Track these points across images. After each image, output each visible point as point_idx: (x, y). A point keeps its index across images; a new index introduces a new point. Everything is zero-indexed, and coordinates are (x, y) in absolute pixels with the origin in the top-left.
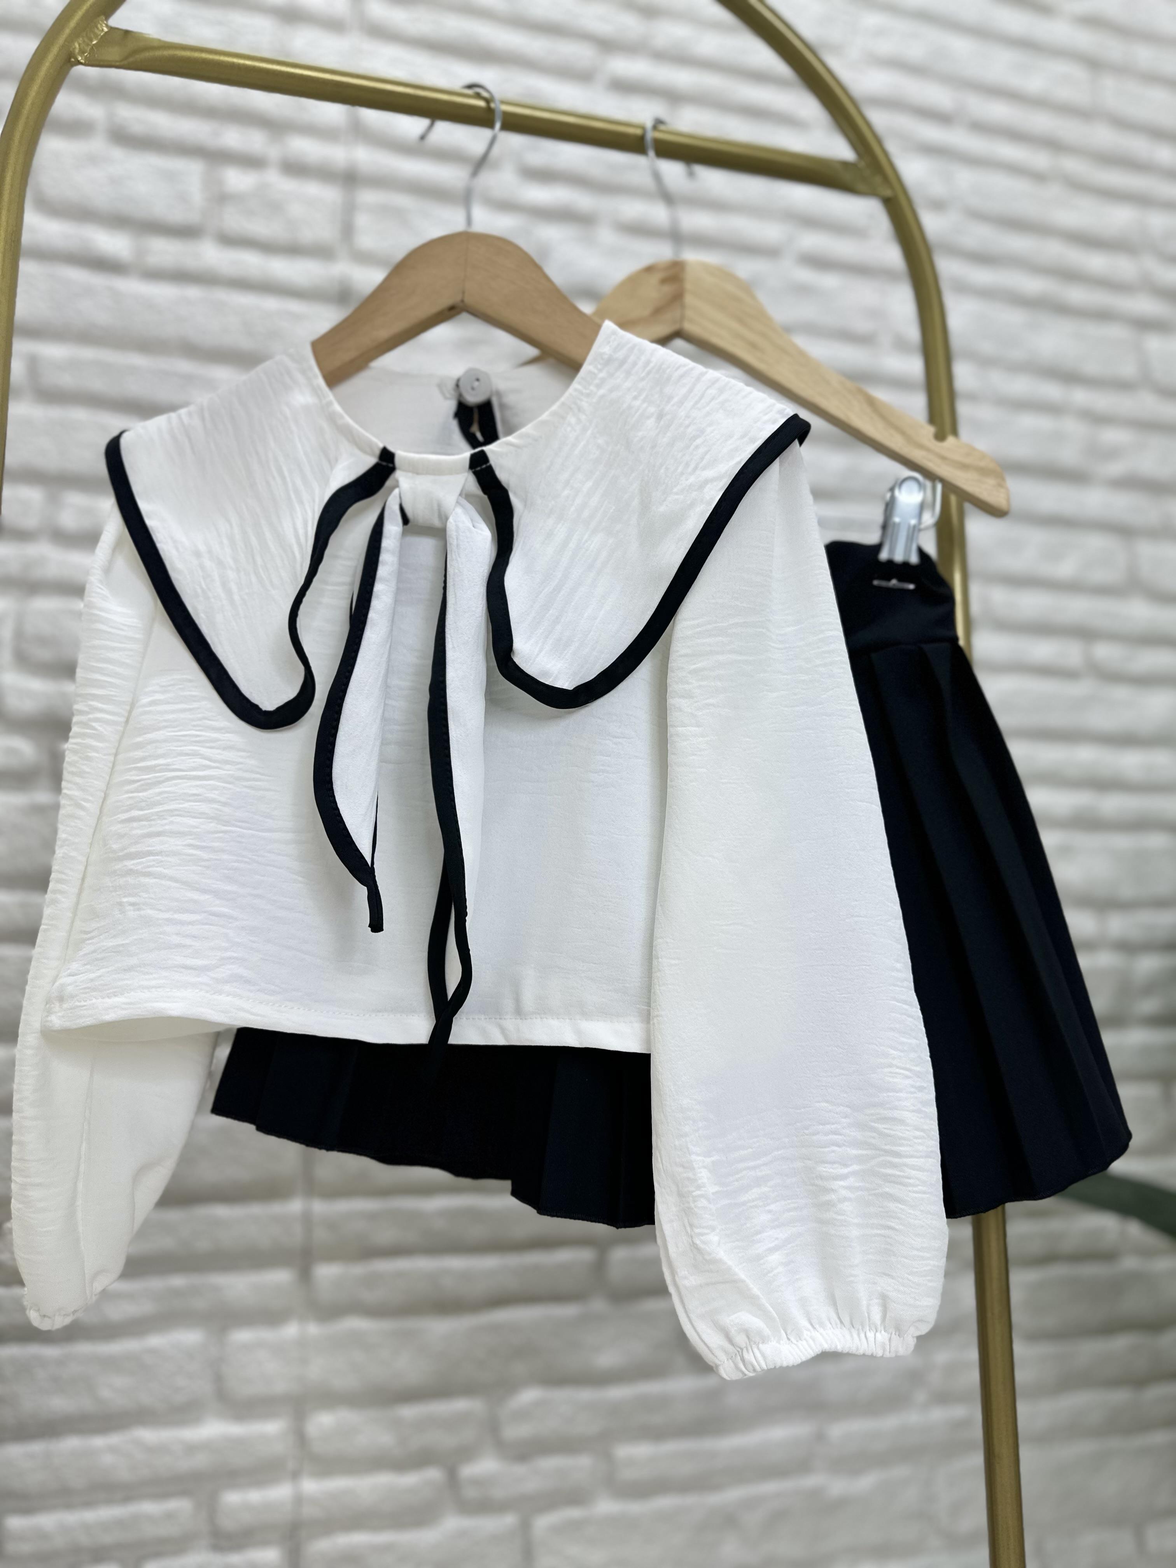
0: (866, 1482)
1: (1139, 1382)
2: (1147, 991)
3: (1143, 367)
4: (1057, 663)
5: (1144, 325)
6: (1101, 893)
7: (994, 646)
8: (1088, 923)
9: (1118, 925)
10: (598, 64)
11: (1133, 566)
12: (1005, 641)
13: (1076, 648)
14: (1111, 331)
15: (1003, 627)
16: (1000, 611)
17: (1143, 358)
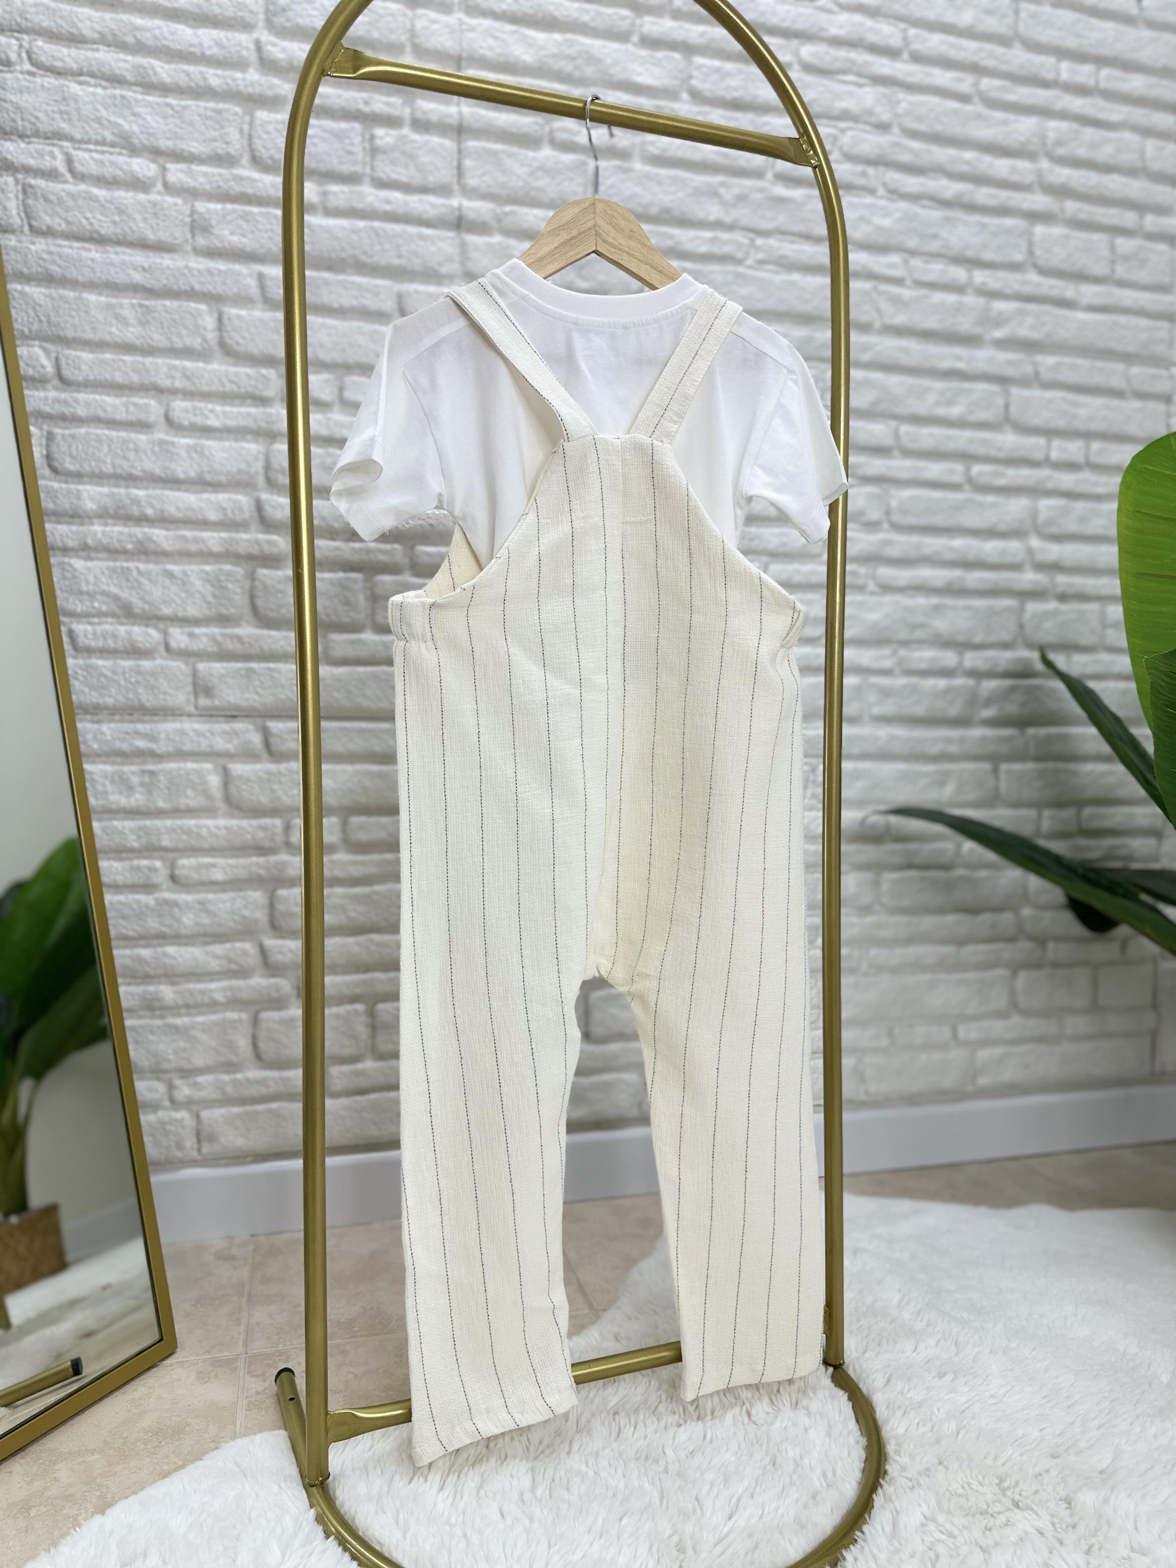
1: (961, 942)
2: (988, 702)
3: (1031, 252)
4: (944, 478)
5: (1034, 217)
6: (961, 638)
7: (900, 466)
8: (949, 658)
9: (971, 659)
10: (633, 24)
11: (1007, 406)
12: (908, 463)
13: (959, 467)
14: (1009, 222)
15: (908, 453)
16: (905, 441)
17: (1031, 243)
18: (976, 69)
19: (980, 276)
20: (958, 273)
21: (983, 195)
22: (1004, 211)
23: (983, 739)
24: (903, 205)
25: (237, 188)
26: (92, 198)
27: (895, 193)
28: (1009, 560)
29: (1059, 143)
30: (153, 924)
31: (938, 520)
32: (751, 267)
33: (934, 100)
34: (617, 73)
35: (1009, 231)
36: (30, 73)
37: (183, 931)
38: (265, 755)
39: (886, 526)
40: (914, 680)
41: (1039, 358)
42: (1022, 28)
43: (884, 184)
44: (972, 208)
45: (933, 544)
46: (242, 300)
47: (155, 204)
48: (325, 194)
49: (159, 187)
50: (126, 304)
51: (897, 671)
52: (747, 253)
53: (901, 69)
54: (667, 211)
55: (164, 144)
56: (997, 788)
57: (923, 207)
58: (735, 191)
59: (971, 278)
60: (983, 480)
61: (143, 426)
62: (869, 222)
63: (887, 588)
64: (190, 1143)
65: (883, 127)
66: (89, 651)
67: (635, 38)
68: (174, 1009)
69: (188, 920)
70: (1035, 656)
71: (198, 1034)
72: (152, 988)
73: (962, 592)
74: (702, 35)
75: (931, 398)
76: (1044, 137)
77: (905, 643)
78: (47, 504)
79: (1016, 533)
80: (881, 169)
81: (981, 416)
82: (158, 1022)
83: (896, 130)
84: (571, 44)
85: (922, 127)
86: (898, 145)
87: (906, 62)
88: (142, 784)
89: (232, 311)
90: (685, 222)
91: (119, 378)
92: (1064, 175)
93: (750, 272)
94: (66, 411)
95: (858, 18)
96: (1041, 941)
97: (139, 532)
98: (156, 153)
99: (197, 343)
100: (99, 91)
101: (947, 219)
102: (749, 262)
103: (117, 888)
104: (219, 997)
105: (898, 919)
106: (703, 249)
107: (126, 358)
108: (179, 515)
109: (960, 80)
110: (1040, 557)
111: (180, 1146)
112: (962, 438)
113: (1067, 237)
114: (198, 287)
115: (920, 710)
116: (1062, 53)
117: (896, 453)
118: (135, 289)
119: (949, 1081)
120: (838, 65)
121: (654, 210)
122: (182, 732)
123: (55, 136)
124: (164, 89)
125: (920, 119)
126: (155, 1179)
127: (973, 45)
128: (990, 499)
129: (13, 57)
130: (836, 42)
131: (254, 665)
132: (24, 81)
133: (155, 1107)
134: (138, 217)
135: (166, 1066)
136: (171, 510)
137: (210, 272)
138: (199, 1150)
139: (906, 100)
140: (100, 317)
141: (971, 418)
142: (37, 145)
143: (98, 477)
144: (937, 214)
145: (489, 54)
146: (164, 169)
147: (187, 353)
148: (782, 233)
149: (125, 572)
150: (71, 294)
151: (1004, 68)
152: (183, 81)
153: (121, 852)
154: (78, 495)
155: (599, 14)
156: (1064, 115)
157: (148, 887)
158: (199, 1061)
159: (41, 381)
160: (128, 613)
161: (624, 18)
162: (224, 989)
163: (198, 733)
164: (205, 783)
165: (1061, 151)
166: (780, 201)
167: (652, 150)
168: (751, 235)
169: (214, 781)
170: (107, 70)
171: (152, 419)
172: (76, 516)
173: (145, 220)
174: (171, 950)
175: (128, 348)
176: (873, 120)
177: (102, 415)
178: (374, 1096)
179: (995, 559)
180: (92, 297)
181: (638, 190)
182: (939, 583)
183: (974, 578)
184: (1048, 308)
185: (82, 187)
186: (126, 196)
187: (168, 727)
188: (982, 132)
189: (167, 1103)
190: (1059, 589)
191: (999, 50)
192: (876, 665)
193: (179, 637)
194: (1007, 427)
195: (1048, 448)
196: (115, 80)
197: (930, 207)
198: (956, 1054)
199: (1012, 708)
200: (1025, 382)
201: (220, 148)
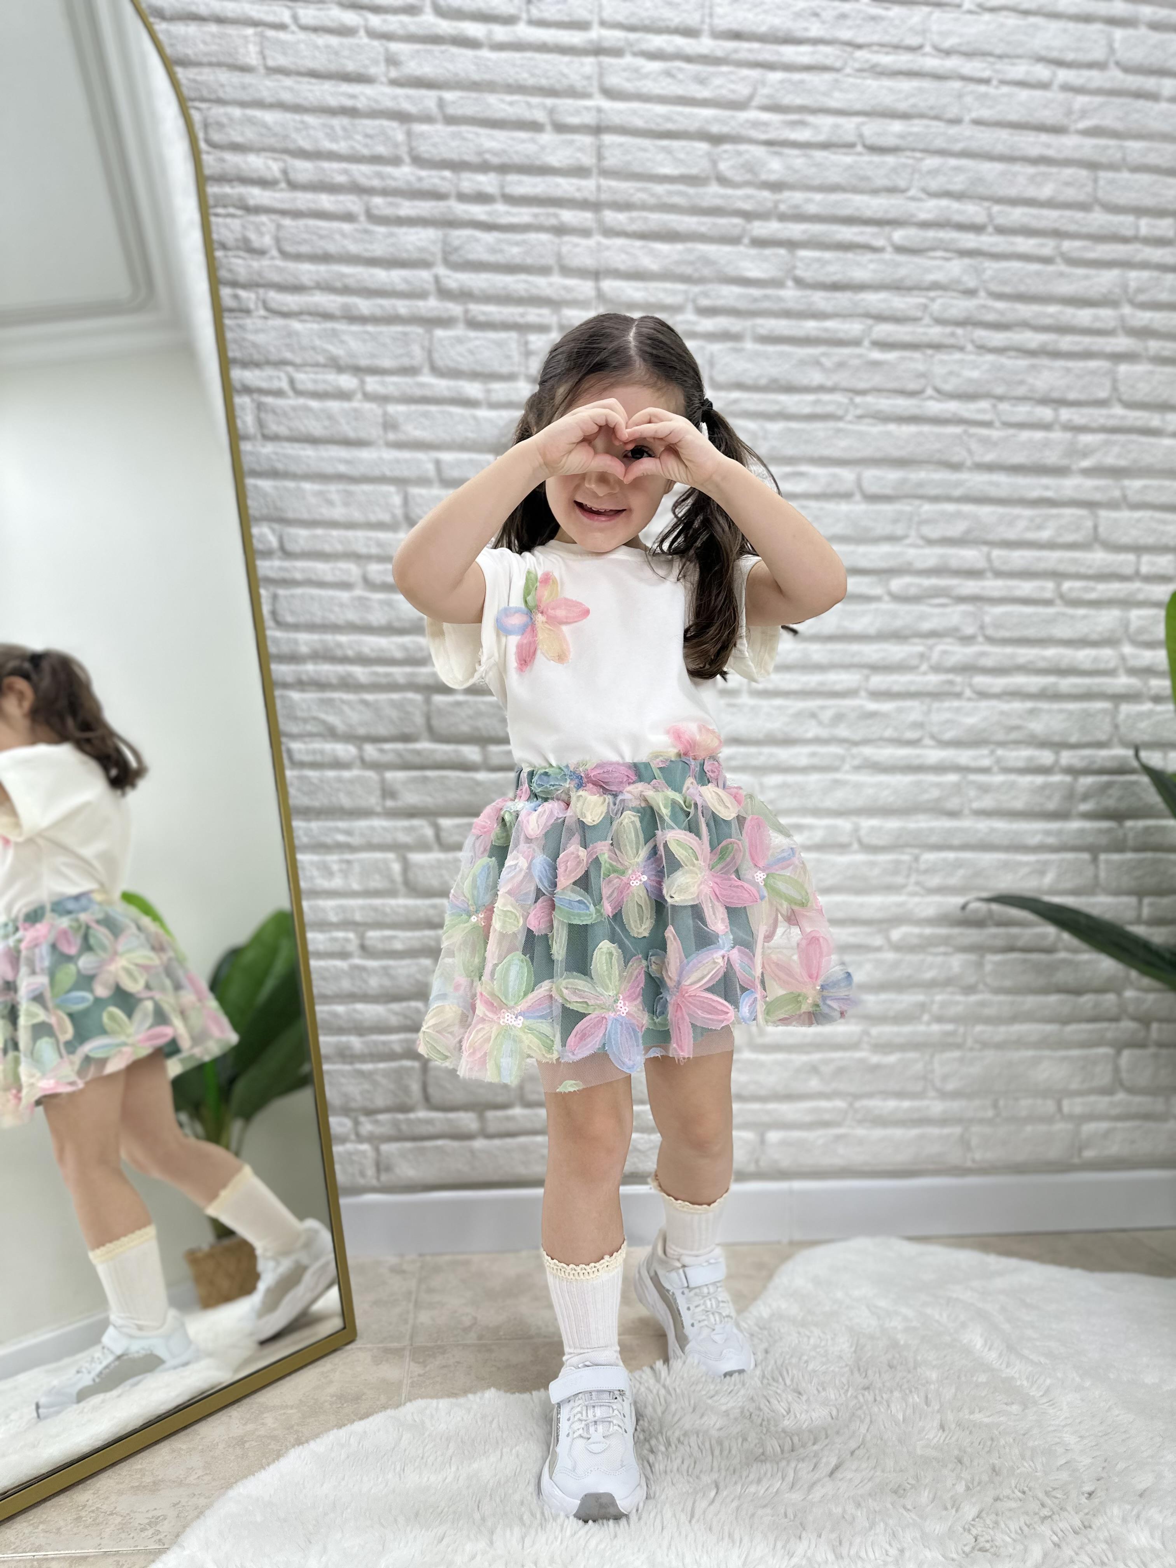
0: (892, 1059)
1: (1065, 1021)
2: (1085, 797)
3: (1115, 389)
4: (1036, 595)
5: (1118, 357)
6: (1057, 739)
7: (992, 586)
8: (1046, 757)
9: (1067, 757)
10: (744, 230)
11: (1096, 527)
12: (1000, 583)
13: (1050, 585)
14: (1093, 364)
15: (999, 574)
16: (997, 564)
17: (1115, 381)
18: (1058, 234)
19: (1065, 414)
20: (1046, 413)
21: (1066, 342)
22: (1088, 355)
23: (1082, 831)
24: (990, 358)
25: (418, 392)
26: (308, 409)
27: (983, 348)
28: (1102, 666)
29: (1139, 290)
30: (346, 985)
31: (1031, 633)
32: (850, 422)
33: (1016, 265)
34: (731, 271)
35: (1093, 373)
36: (265, 318)
37: (370, 992)
38: (436, 846)
39: (980, 639)
40: (1012, 777)
41: (1127, 482)
42: (1101, 194)
43: (973, 341)
44: (1056, 354)
45: (1026, 654)
46: (423, 481)
47: (355, 410)
48: (488, 391)
49: (359, 396)
50: (333, 490)
51: (995, 769)
52: (847, 411)
53: (987, 241)
54: (774, 381)
55: (363, 362)
56: (1096, 877)
57: (1010, 357)
58: (836, 359)
59: (1057, 416)
60: (1074, 595)
61: (346, 586)
62: (958, 375)
63: (983, 695)
64: (371, 1172)
65: (971, 293)
66: (302, 765)
67: (746, 241)
68: (362, 1058)
69: (374, 983)
70: (1130, 753)
71: (379, 1078)
72: (344, 1039)
73: (1057, 696)
74: (804, 232)
75: (1021, 524)
76: (1125, 287)
77: (1002, 744)
78: (272, 649)
79: (1109, 641)
80: (969, 328)
81: (1070, 538)
82: (347, 1067)
83: (982, 294)
84: (690, 251)
85: (1007, 290)
86: (984, 306)
87: (991, 235)
88: (341, 871)
89: (414, 491)
90: (790, 389)
91: (327, 548)
92: (1145, 318)
93: (850, 427)
94: (286, 575)
95: (944, 202)
96: (1145, 1021)
97: (341, 669)
98: (357, 370)
99: (386, 517)
100: (315, 326)
101: (1033, 367)
102: (849, 417)
103: (320, 955)
104: (398, 1048)
105: (1002, 998)
106: (807, 410)
107: (335, 533)
108: (373, 655)
109: (1042, 245)
110: (1132, 663)
111: (362, 1174)
112: (1052, 559)
113: (1151, 373)
114: (388, 473)
115: (1019, 805)
116: (1140, 211)
117: (989, 575)
118: (340, 477)
119: (1053, 1153)
120: (927, 244)
121: (763, 382)
122: (372, 829)
123: (282, 363)
124: (363, 320)
125: (1004, 282)
126: (343, 1201)
127: (1054, 214)
128: (1081, 611)
129: (252, 306)
130: (925, 225)
131: (430, 773)
132: (259, 323)
133: (344, 1140)
134: (343, 421)
135: (353, 1105)
136: (366, 650)
137: (397, 461)
138: (378, 1178)
139: (991, 267)
140: (313, 500)
141: (1061, 540)
142: (269, 371)
143: (311, 627)
144: (1023, 363)
145: (622, 267)
146: (362, 383)
147: (380, 526)
148: (878, 391)
149: (330, 702)
150: (290, 484)
151: (1084, 230)
152: (378, 312)
153: (323, 925)
154: (296, 642)
155: (714, 224)
156: (1145, 265)
157: (344, 955)
158: (380, 1101)
159: (268, 554)
160: (332, 734)
161: (735, 226)
162: (401, 1041)
163: (385, 829)
164: (388, 869)
165: (1142, 298)
166: (876, 364)
167: (763, 331)
168: (850, 395)
169: (396, 867)
170: (321, 310)
171: (352, 579)
172: (293, 658)
173: (348, 423)
174: (360, 1006)
175: (333, 524)
176: (961, 287)
177: (314, 577)
178: (522, 1140)
179: (1087, 666)
180: (307, 486)
181: (749, 366)
182: (1033, 689)
183: (1066, 684)
184: (1134, 437)
185: (301, 401)
186: (334, 405)
187: (362, 824)
188: (1065, 288)
189: (353, 1137)
190: (1153, 692)
191: (1079, 215)
192: (973, 764)
193: (371, 751)
194: (1097, 546)
195: (1138, 563)
196: (327, 316)
197: (1016, 358)
198: (1059, 1126)
199: (1110, 802)
200: (1113, 505)
201: (406, 362)
